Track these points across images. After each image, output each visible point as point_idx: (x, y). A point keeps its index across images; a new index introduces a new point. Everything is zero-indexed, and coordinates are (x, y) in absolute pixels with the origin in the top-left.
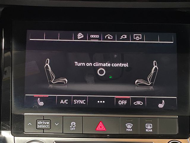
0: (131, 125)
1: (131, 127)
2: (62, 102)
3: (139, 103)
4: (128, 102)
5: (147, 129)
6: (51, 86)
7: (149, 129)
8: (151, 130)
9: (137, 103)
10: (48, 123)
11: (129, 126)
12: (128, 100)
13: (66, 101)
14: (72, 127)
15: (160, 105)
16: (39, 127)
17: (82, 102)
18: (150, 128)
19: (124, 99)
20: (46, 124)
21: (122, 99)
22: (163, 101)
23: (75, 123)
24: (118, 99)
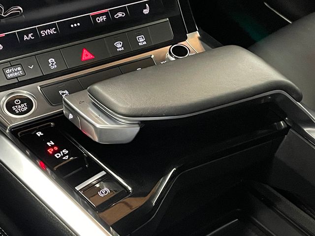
0: (121, 43)
1: (121, 46)
2: (25, 38)
3: (120, 14)
4: (108, 17)
5: (140, 42)
6: (3, 21)
7: (142, 42)
8: (145, 43)
9: (118, 15)
10: (19, 69)
11: (119, 45)
12: (106, 14)
13: (30, 35)
14: (52, 65)
15: (144, 11)
16: (9, 76)
17: (52, 31)
18: (143, 40)
19: (102, 15)
20: (18, 71)
21: (99, 15)
22: (147, 5)
23: (53, 60)
24: (94, 17)
